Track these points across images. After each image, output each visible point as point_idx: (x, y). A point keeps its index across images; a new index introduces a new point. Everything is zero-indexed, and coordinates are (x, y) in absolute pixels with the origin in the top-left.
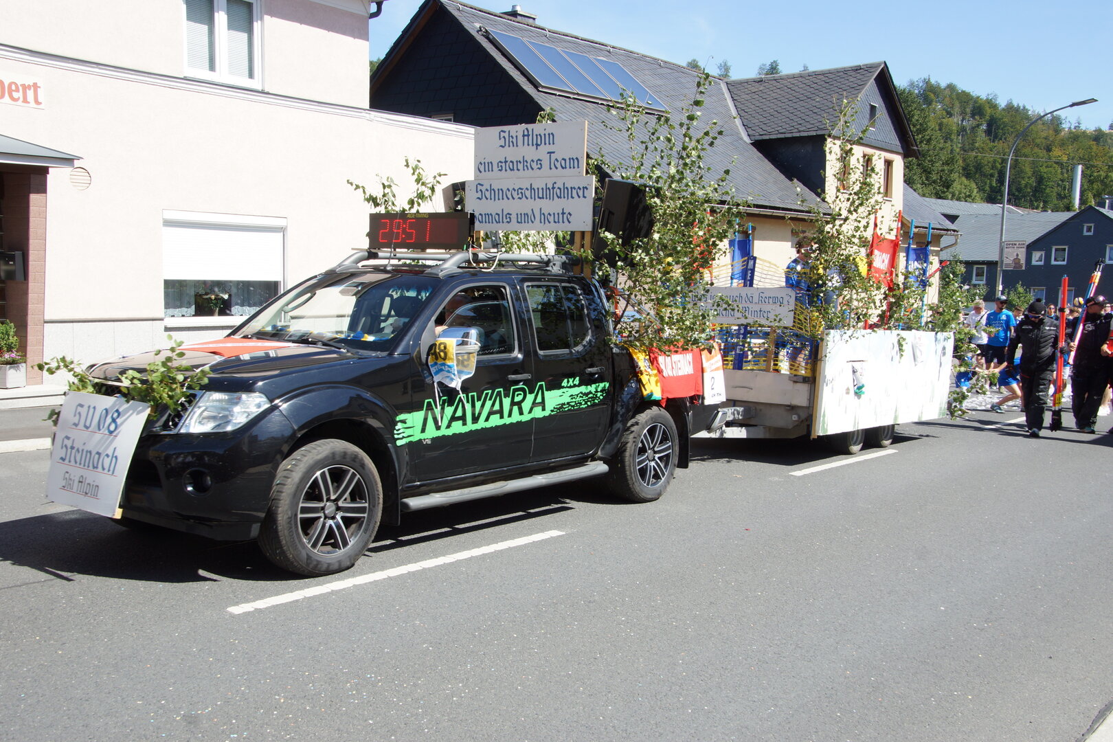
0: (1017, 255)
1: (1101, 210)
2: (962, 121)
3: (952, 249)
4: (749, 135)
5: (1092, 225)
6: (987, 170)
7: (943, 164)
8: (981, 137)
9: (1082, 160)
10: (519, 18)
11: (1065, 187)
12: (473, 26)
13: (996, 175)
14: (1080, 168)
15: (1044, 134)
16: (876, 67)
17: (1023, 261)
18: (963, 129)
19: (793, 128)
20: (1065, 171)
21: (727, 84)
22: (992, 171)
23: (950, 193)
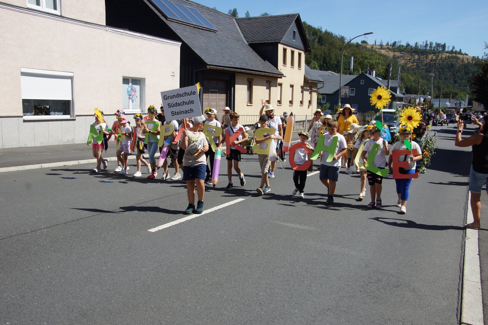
0: (346, 92)
1: (366, 75)
4: (247, 41)
5: (364, 80)
6: (319, 57)
9: (353, 55)
11: (347, 65)
14: (353, 57)
15: (339, 44)
16: (296, 15)
17: (348, 94)
19: (264, 39)
20: (347, 59)
21: (236, 19)
22: (320, 58)
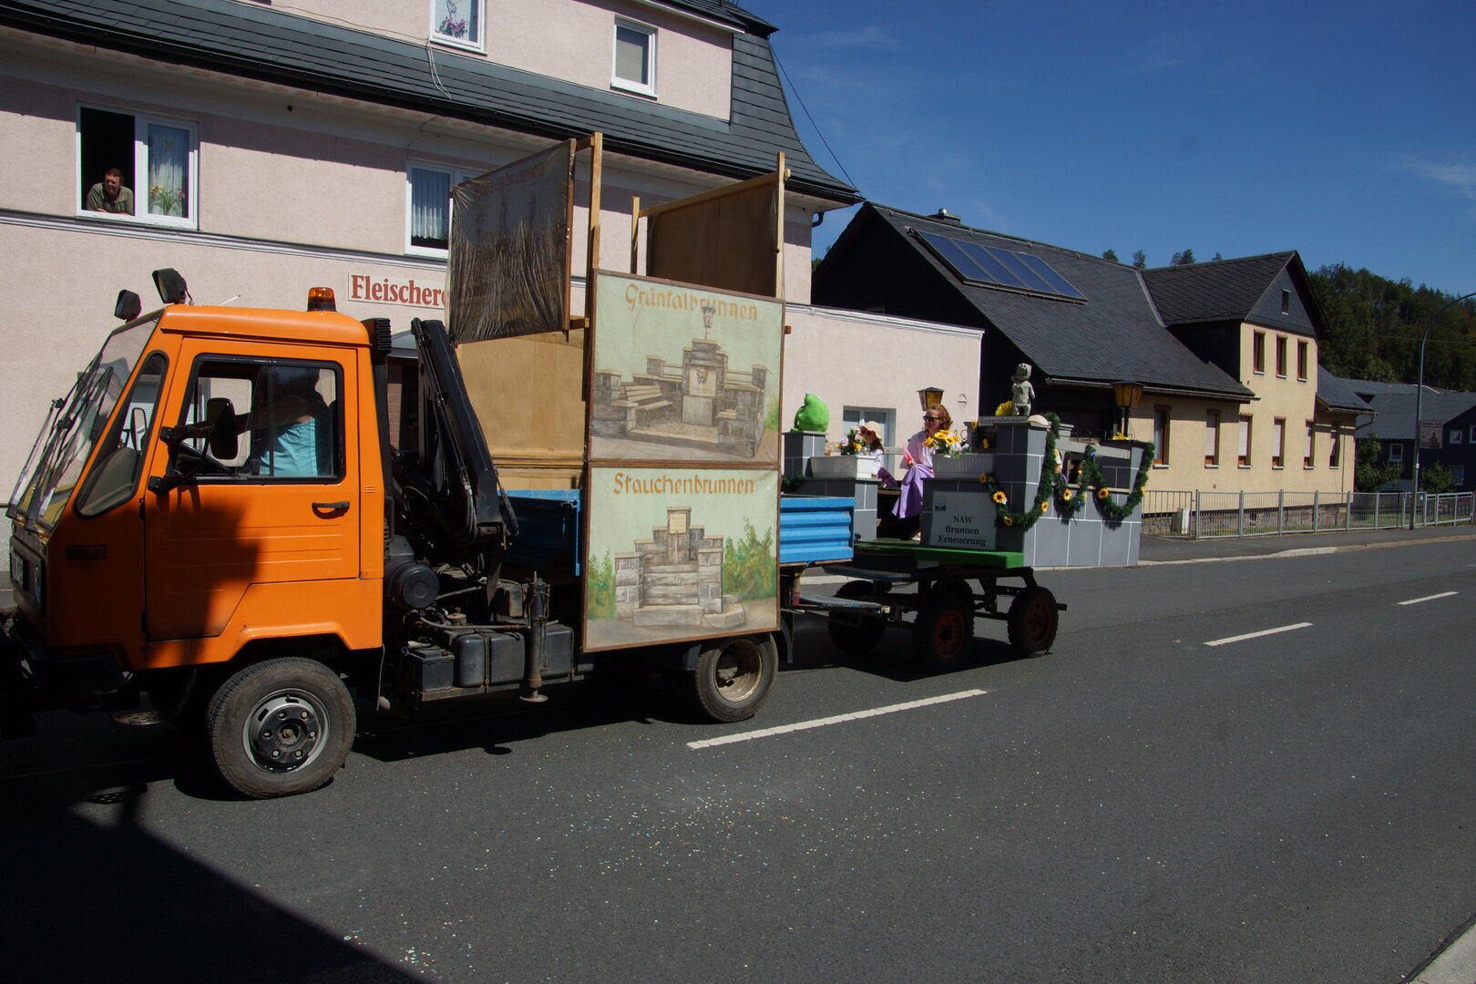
0: (1434, 434)
2: (1376, 305)
3: (1367, 428)
4: (1164, 320)
7: (1358, 345)
8: (1395, 319)
10: (945, 220)
12: (904, 229)
13: (1412, 355)
16: (1288, 256)
17: (1440, 440)
18: (1375, 313)
19: (1206, 314)
21: (1142, 273)
23: (1365, 372)
